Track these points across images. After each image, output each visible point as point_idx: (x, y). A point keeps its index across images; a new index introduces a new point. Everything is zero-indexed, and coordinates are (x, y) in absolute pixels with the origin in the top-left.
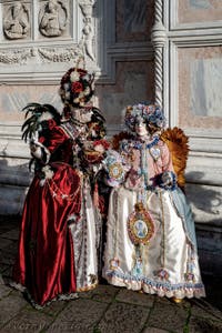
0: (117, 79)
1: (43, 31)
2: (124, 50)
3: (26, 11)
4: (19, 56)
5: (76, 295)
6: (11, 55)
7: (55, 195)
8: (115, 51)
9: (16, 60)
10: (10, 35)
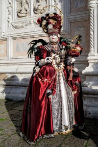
0: (71, 31)
1: (36, 11)
2: (74, 17)
3: (27, 3)
4: (24, 25)
5: (52, 135)
6: (20, 25)
7: (40, 80)
8: (70, 17)
9: (23, 27)
10: (20, 15)
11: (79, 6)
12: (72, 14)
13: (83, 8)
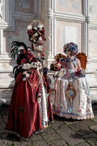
7: (31, 85)
11: (24, 6)
12: (18, 13)
13: (28, 9)
